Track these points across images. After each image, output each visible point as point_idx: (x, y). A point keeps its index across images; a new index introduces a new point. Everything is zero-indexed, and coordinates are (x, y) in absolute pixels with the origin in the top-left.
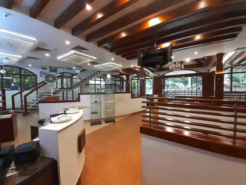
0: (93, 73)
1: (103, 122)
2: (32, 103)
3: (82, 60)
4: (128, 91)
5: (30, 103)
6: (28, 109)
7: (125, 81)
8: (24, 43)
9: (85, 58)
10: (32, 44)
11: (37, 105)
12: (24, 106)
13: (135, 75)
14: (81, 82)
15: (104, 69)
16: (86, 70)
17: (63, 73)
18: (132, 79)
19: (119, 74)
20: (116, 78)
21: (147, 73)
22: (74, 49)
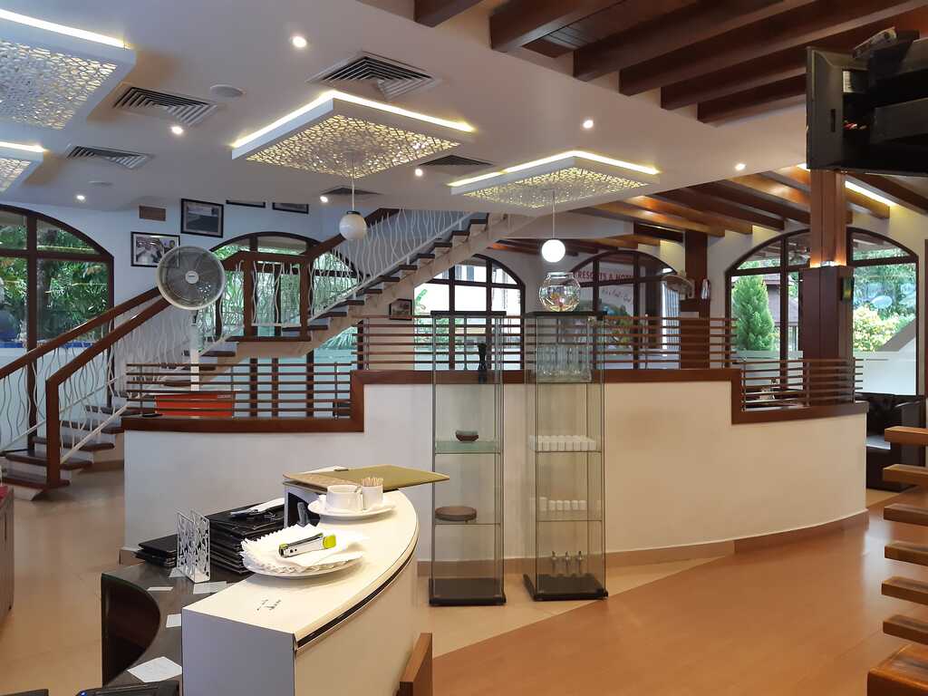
0: (442, 234)
1: (513, 590)
2: (87, 428)
3: (379, 151)
4: (694, 366)
5: (75, 426)
6: (63, 459)
7: (673, 281)
8: (69, 71)
9: (401, 132)
10: (107, 70)
11: (110, 438)
12: (41, 442)
13: (761, 234)
14: (365, 297)
15: (517, 203)
16: (397, 211)
17: (253, 239)
18: (733, 271)
19: (631, 231)
20: (602, 265)
21: (862, 219)
22: (339, 77)
